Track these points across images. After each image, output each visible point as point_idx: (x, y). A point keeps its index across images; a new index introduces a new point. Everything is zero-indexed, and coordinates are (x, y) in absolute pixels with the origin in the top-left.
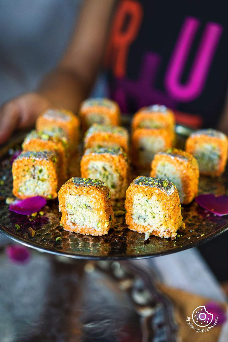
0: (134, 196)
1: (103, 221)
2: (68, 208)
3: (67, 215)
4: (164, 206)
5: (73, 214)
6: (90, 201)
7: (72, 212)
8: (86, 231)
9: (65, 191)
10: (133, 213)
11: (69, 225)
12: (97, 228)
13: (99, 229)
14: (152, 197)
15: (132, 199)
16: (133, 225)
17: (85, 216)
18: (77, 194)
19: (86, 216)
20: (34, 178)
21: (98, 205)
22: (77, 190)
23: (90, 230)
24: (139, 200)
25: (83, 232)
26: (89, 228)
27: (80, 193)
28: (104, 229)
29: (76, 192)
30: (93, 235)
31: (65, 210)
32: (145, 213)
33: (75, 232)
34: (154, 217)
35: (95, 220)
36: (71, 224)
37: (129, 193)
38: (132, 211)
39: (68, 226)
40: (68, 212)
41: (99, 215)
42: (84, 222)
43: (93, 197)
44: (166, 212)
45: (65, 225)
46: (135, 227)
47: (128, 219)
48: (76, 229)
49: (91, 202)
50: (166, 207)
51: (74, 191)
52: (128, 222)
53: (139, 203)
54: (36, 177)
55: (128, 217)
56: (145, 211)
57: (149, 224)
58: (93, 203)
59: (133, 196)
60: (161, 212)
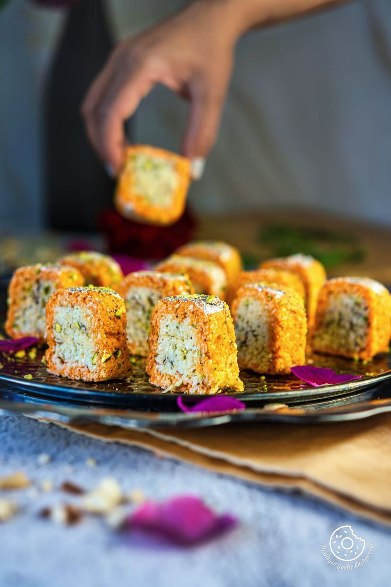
0: (161, 321)
1: (101, 352)
2: (56, 331)
3: (55, 345)
4: (200, 335)
5: (61, 341)
6: (85, 314)
7: (61, 338)
8: (76, 373)
9: (54, 300)
10: (157, 352)
11: (56, 364)
12: (92, 365)
13: (95, 367)
14: (184, 321)
15: (157, 326)
16: (156, 375)
17: (77, 345)
18: (70, 303)
19: (79, 344)
20: (37, 302)
21: (95, 322)
22: (71, 296)
23: (82, 370)
24: (167, 326)
25: (72, 374)
26: (81, 366)
27: (73, 303)
28: (100, 368)
29: (68, 301)
30: (85, 379)
31: (52, 334)
32: (174, 351)
33: (62, 375)
34: (185, 357)
35: (89, 351)
36: (58, 361)
37: (154, 315)
38: (157, 349)
39: (54, 364)
40: (56, 340)
41: (95, 340)
42: (75, 355)
43: (89, 308)
44: (202, 345)
45: (50, 363)
46: (158, 378)
47: (149, 363)
48: (64, 370)
49: (87, 316)
50: (202, 336)
51: (66, 300)
52: (148, 368)
53: (167, 333)
54: (40, 300)
55: (150, 360)
56: (174, 347)
57: (177, 372)
58: (89, 318)
59: (159, 320)
60: (195, 347)
